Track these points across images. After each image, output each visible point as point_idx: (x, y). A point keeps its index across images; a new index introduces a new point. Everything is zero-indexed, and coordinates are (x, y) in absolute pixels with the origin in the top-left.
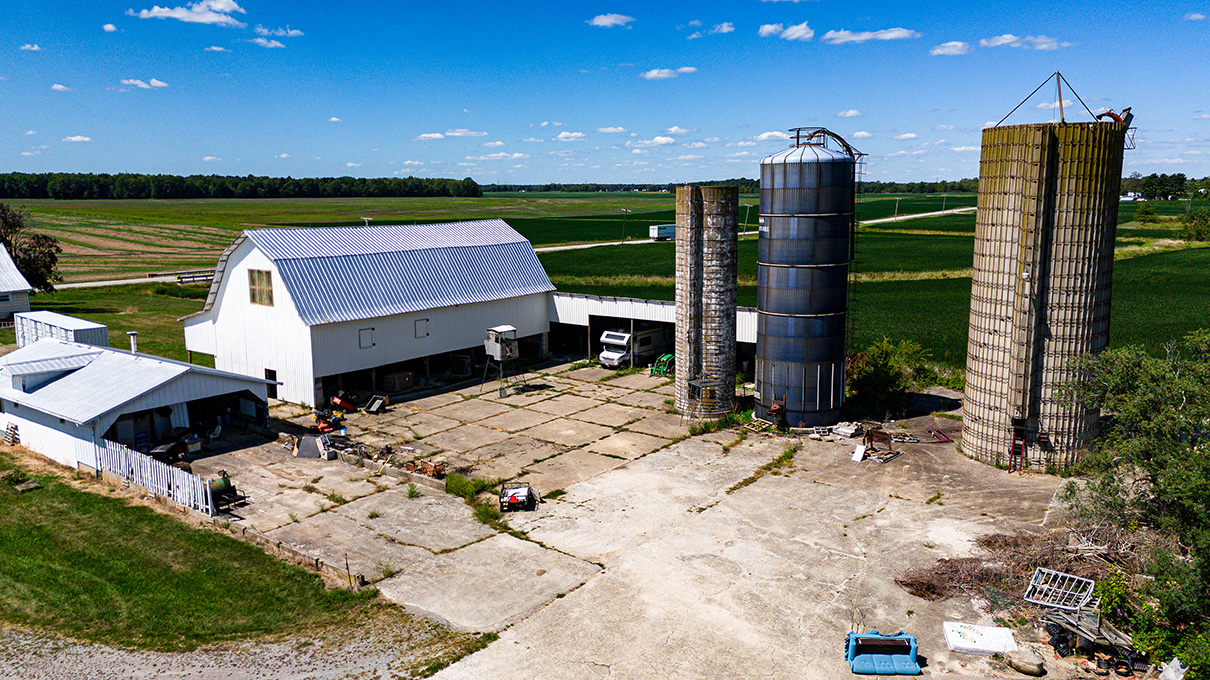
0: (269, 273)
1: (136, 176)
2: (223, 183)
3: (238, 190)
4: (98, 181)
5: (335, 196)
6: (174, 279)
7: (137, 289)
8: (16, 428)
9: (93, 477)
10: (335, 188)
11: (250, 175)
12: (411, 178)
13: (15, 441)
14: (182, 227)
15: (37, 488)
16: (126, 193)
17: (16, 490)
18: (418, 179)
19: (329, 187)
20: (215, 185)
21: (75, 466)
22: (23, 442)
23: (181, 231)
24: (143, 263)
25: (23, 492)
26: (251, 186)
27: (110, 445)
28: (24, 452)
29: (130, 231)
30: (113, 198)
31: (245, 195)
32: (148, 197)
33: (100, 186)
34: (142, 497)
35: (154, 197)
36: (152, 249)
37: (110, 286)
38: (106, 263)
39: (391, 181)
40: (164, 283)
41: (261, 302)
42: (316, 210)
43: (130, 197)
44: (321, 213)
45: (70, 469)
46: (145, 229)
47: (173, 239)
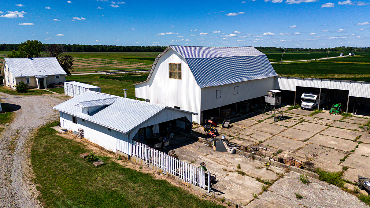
0: (180, 65)
1: (78, 45)
2: (103, 47)
3: (107, 50)
4: (68, 46)
5: (136, 52)
6: (105, 73)
7: (93, 76)
8: (83, 131)
9: (126, 159)
10: (135, 49)
11: (110, 45)
12: (158, 46)
13: (82, 136)
14: (96, 59)
15: (104, 164)
16: (76, 50)
17: (93, 165)
18: (160, 47)
19: (134, 49)
20: (100, 48)
21: (115, 151)
22: (86, 137)
23: (97, 60)
24: (90, 68)
25: (98, 166)
26: (111, 48)
27: (138, 144)
28: (87, 142)
29: (81, 60)
30: (72, 52)
31: (109, 51)
32: (82, 51)
33: (68, 48)
34: (159, 173)
35: (83, 51)
36: (90, 65)
37: (85, 75)
38: (79, 68)
39: (152, 47)
40: (101, 74)
41: (175, 77)
42: (133, 55)
43: (76, 51)
44: (135, 56)
45: (114, 153)
46: (85, 59)
47: (95, 62)
